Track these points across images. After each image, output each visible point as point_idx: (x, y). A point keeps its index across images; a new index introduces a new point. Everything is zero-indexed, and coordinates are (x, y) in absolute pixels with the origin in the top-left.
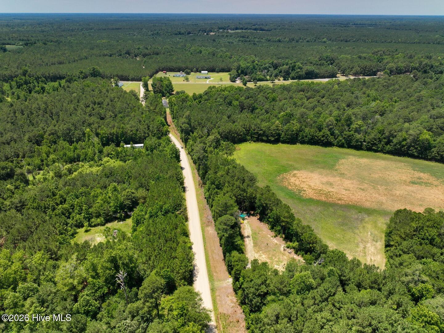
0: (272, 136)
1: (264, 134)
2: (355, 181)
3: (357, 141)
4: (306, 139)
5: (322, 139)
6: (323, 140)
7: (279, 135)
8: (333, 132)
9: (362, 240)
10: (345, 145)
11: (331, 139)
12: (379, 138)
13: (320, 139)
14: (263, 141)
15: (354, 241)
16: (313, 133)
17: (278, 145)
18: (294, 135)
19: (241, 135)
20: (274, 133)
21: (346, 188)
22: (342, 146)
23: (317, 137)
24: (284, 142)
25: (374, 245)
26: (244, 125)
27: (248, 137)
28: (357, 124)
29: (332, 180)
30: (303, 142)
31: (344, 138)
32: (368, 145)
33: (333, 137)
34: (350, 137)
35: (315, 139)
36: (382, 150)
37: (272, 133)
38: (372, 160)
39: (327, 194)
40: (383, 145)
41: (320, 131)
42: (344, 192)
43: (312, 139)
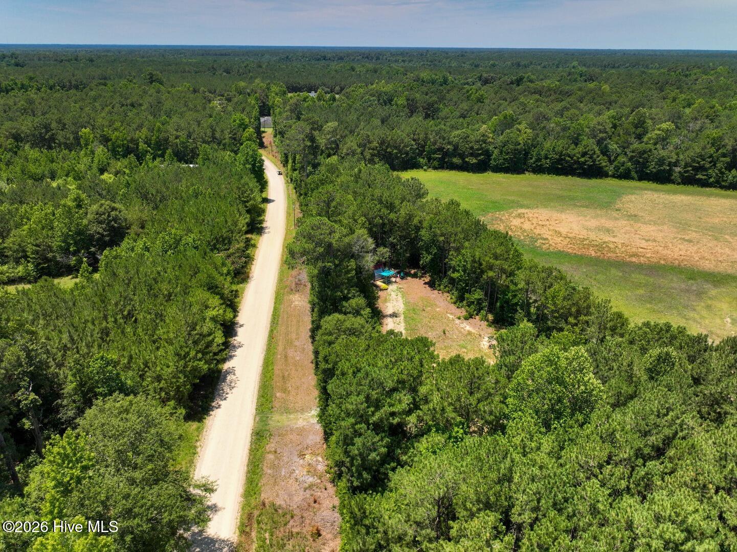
0: (472, 155)
1: (456, 151)
2: (665, 227)
3: (661, 161)
4: (546, 163)
5: (582, 159)
6: (584, 163)
7: (488, 154)
8: (606, 146)
10: (633, 174)
11: (603, 161)
12: (711, 156)
13: (577, 162)
14: (452, 167)
16: (560, 149)
17: (486, 174)
18: (520, 152)
19: (407, 154)
20: (476, 147)
21: (647, 238)
22: (626, 176)
23: (569, 156)
24: (497, 169)
26: (414, 134)
27: (421, 160)
28: (659, 129)
29: (609, 224)
30: (538, 170)
31: (631, 159)
32: (685, 172)
33: (605, 158)
34: (646, 155)
35: (567, 162)
36: (718, 182)
37: (472, 148)
38: (698, 198)
39: (600, 247)
40: (720, 170)
41: (576, 144)
42: (644, 244)
43: (559, 161)
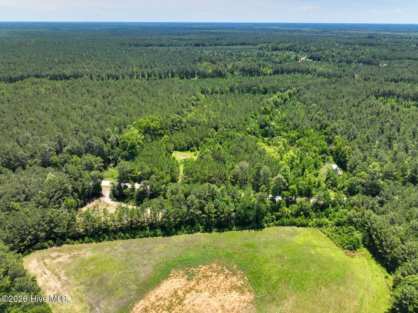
9: (69, 284)
15: (74, 275)
25: (54, 291)
